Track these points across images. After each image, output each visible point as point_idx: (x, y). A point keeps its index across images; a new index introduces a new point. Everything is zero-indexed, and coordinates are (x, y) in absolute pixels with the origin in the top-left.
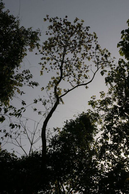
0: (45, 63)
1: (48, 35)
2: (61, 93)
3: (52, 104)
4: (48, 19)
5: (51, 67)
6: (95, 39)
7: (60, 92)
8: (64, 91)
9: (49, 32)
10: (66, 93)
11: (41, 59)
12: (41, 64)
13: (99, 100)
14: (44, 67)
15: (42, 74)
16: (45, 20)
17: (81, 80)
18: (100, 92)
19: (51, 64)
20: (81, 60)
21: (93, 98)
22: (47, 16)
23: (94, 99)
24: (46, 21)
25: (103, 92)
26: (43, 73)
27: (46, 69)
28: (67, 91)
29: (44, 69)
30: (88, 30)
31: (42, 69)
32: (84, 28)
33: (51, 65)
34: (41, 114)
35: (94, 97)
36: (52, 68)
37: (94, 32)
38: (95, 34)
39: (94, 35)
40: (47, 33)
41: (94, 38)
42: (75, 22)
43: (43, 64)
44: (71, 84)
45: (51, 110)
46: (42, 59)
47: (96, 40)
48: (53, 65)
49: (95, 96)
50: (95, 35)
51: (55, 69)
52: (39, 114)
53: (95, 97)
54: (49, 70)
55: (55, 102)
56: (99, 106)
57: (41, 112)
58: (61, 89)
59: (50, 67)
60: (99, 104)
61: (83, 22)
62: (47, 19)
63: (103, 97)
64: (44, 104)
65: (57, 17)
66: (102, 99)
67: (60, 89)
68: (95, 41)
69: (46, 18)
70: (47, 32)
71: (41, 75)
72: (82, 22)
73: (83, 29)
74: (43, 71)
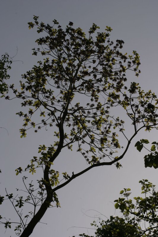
0: (31, 112)
1: (36, 55)
2: (59, 181)
3: (35, 206)
4: (37, 23)
5: (43, 121)
6: (135, 66)
7: (56, 179)
8: (65, 177)
9: (39, 49)
10: (67, 180)
11: (22, 103)
12: (21, 114)
13: (139, 198)
14: (28, 120)
15: (24, 134)
16: (31, 25)
17: (106, 150)
18: (141, 182)
19: (42, 114)
20: (108, 107)
21: (124, 194)
22: (36, 18)
23: (127, 195)
24: (32, 27)
25: (146, 181)
26: (26, 132)
27: (33, 124)
28: (69, 177)
29: (29, 124)
30: (121, 47)
31: (25, 125)
32: (112, 42)
33: (42, 118)
34: (10, 227)
35: (127, 192)
36: (45, 124)
37: (134, 51)
38: (137, 55)
39: (135, 56)
40: (35, 51)
41: (132, 64)
42: (91, 32)
43: (26, 115)
44: (86, 157)
45: (32, 218)
46: (24, 104)
47: (137, 67)
48: (46, 117)
49: (129, 190)
50: (137, 57)
51: (51, 125)
52: (6, 227)
53: (129, 192)
54: (39, 128)
55: (42, 200)
56: (137, 211)
57: (10, 223)
58: (57, 172)
59: (41, 122)
60: (138, 208)
61: (109, 32)
62: (35, 24)
63: (146, 191)
64: (19, 205)
65: (56, 21)
66: (143, 197)
67: (55, 172)
68: (135, 70)
69: (33, 22)
70: (34, 49)
71: (21, 137)
72: (108, 30)
73: (111, 45)
74: (26, 128)
